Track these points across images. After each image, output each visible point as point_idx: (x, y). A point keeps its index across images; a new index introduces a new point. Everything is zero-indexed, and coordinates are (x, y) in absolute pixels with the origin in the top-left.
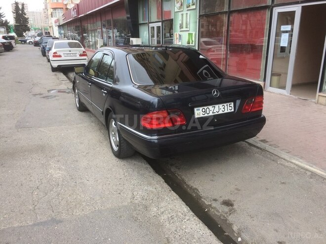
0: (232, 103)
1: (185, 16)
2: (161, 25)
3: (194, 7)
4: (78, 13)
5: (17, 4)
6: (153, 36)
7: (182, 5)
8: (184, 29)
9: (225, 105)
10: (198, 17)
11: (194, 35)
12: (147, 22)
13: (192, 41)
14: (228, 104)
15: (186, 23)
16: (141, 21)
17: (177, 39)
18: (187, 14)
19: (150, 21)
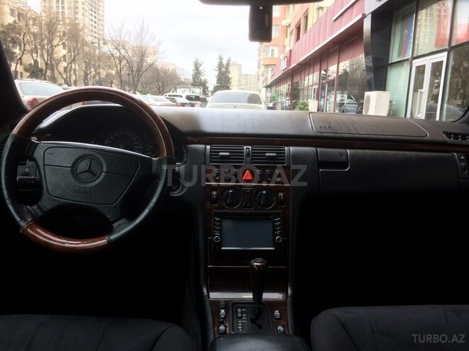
2: (445, 59)
4: (289, 62)
12: (409, 57)
16: (394, 57)
19: (415, 55)
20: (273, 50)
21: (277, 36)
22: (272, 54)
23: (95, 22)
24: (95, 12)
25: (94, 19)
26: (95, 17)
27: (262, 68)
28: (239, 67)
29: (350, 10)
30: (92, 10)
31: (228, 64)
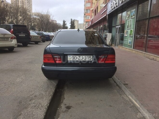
0: (92, 56)
1: (130, 21)
2: (120, 27)
3: (134, 17)
4: (92, 23)
5: (72, 20)
6: (117, 32)
7: (129, 16)
8: (129, 28)
9: (87, 56)
10: (135, 22)
11: (133, 31)
12: (115, 25)
13: (132, 34)
14: (89, 56)
15: (130, 25)
16: (113, 25)
17: (126, 33)
18: (131, 20)
19: (116, 25)
20: (88, 17)
21: (89, 13)
22: (88, 18)
23: (29, 7)
24: (29, 3)
25: (29, 6)
26: (29, 5)
27: (85, 23)
28: (78, 21)
29: (104, 13)
30: (28, 3)
31: (74, 21)
